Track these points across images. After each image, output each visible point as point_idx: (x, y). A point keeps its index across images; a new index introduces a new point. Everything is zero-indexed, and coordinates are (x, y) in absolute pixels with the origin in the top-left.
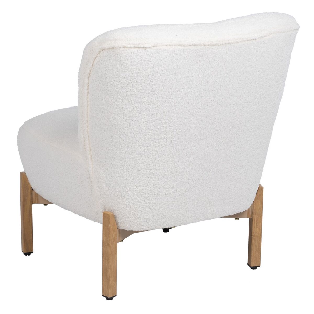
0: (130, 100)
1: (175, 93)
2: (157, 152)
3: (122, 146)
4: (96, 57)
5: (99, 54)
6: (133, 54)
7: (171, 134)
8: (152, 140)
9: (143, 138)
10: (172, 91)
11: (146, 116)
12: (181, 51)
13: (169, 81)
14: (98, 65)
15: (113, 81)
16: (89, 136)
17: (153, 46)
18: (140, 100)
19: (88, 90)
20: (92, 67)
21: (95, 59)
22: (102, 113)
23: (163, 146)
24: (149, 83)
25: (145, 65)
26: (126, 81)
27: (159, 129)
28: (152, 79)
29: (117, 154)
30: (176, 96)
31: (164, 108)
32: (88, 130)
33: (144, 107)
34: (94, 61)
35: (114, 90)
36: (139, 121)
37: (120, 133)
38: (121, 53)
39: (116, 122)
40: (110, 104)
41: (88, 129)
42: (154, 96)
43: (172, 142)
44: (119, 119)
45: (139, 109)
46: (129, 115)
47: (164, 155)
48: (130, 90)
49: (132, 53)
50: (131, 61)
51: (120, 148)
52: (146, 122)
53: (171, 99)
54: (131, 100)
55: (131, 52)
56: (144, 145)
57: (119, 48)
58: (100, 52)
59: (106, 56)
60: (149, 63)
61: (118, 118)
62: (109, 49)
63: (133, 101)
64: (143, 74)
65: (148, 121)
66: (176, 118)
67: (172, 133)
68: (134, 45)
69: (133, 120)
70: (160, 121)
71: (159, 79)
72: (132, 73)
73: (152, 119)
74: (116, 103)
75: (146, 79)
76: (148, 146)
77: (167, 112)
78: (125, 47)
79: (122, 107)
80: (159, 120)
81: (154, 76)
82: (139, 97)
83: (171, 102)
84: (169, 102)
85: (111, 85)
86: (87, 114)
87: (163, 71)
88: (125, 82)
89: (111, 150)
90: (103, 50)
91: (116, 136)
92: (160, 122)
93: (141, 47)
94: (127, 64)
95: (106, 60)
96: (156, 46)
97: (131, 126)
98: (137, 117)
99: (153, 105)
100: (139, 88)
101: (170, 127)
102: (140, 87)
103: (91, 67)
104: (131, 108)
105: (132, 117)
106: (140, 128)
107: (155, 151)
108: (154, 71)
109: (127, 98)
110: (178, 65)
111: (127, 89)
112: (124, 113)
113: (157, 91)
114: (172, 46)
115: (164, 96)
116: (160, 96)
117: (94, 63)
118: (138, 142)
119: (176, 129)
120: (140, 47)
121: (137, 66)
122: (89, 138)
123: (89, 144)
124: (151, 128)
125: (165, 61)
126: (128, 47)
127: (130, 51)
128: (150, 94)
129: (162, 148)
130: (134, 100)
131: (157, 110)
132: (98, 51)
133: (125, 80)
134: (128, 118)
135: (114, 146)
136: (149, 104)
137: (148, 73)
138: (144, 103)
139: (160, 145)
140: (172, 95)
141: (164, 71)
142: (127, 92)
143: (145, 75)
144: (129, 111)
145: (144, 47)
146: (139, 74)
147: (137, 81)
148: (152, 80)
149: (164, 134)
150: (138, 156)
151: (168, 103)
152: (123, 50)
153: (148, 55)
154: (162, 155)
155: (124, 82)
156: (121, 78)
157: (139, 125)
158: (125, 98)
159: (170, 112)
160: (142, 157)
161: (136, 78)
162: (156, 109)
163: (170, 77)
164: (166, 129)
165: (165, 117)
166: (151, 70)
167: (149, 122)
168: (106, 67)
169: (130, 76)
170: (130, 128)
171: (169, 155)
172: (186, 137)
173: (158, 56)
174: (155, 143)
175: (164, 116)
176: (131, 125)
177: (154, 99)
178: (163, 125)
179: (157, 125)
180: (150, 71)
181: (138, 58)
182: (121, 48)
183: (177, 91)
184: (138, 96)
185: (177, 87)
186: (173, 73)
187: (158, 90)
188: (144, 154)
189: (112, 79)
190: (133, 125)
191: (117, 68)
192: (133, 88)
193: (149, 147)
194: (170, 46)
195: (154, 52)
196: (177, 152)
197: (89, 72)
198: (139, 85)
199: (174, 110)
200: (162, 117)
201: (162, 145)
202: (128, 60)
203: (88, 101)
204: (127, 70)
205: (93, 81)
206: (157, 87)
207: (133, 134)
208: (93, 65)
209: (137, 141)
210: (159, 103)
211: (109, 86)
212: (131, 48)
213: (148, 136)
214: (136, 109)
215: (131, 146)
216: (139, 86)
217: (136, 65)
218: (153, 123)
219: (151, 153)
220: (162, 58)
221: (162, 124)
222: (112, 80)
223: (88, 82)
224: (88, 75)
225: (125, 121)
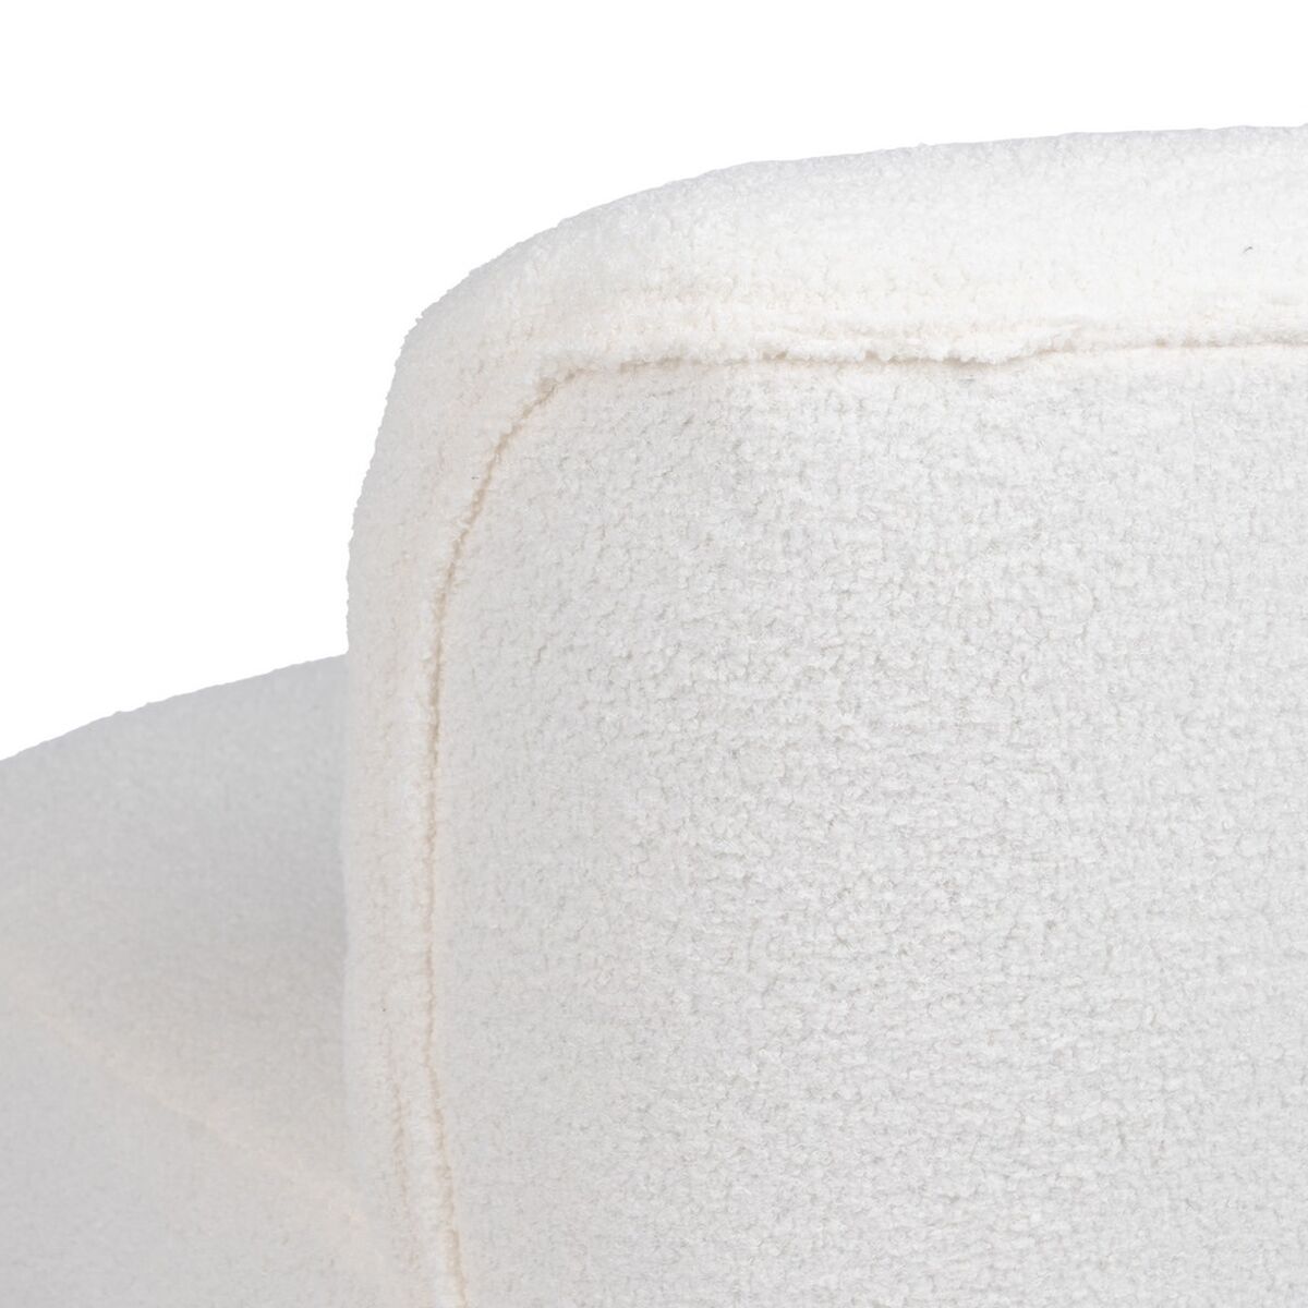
0: (819, 816)
1: (1213, 751)
2: (1032, 1241)
3: (727, 1197)
4: (516, 429)
5: (537, 409)
6: (853, 416)
7: (1163, 1090)
8: (993, 1148)
9: (919, 1135)
10: (1188, 736)
11: (953, 951)
12: (1286, 387)
13: (1167, 652)
14: (530, 501)
15: (669, 652)
16: (434, 1083)
17: (1043, 352)
18: (900, 822)
19: (434, 700)
20: (475, 514)
21: (500, 447)
22: (561, 907)
23: (1092, 1194)
24: (989, 673)
25: (966, 518)
26: (787, 655)
27: (1059, 1053)
28: (1020, 640)
29: (682, 1251)
30: (1220, 778)
31: (1113, 880)
32: (430, 1031)
33: (938, 876)
34: (490, 466)
35: (673, 727)
36: (890, 989)
37: (721, 1088)
38: (749, 408)
39: (686, 998)
40: (636, 841)
41: (431, 1025)
42: (1030, 783)
43: (1169, 1153)
44: (712, 972)
45: (889, 896)
46: (805, 943)
47: (1094, 1258)
48: (821, 729)
49: (842, 410)
50: (835, 480)
51: (716, 1206)
52: (950, 1005)
53: (1175, 807)
54: (829, 817)
55: (834, 401)
56: (922, 1188)
57: (730, 363)
58: (547, 389)
59: (607, 427)
60: (997, 502)
61: (707, 965)
62: (632, 367)
63: (838, 828)
64: (943, 599)
65: (971, 989)
66: (1210, 959)
67: (1173, 1084)
68: (866, 342)
69: (833, 988)
70: (1071, 988)
71: (1084, 634)
72: (845, 587)
73: (1007, 975)
74: (684, 836)
75: (967, 640)
76: (965, 1192)
77: (1135, 917)
78: (782, 356)
79: (740, 876)
80: (1066, 981)
81: (1040, 615)
82: (899, 794)
83: (1174, 825)
84: (1162, 830)
85: (650, 686)
86: (424, 900)
87: (1118, 565)
88: (770, 659)
89: (633, 1218)
90: (581, 371)
91: (677, 1106)
92: (1075, 998)
93: (927, 361)
94: (799, 504)
95: (603, 461)
96: (1070, 348)
97: (812, 1032)
98: (869, 959)
99: (1018, 860)
100: (904, 719)
101: (1160, 1033)
102: (906, 709)
103: (468, 514)
104: (823, 886)
105: (831, 958)
106: (897, 1054)
107: (1019, 1235)
108: (1041, 570)
109: (785, 795)
110: (1252, 515)
111: (789, 725)
112: (756, 922)
113: (1064, 745)
114: (1215, 344)
115: (1121, 778)
116: (1087, 778)
117: (487, 481)
118: (877, 1160)
119: (1209, 1051)
120: (921, 355)
121: (884, 527)
122: (437, 1094)
123: (441, 1146)
124: (992, 1053)
125: (1142, 479)
126: (811, 361)
127: (830, 392)
128: (1001, 766)
129: (1077, 1209)
130: (852, 814)
131: (1053, 897)
132: (531, 378)
133: (776, 642)
134: (787, 969)
135: (664, 1188)
136: (986, 851)
137: (986, 584)
138: (936, 846)
139: (1066, 1185)
140: (1187, 766)
141: (1133, 570)
142: (792, 753)
143: (957, 606)
144: (805, 913)
145: (954, 362)
146: (906, 595)
147: (885, 654)
148: (1024, 647)
149: (1104, 1096)
150: (871, 1279)
151: (1153, 834)
152: (766, 386)
153: (996, 427)
154: (1079, 1266)
155: (764, 662)
156: (735, 626)
157: (892, 1028)
158: (768, 802)
159: (1162, 913)
160: (905, 1289)
161: (880, 633)
162: (1045, 894)
163: (1180, 617)
164: (1123, 1055)
165: (1115, 952)
166: (1014, 562)
167: (980, 1000)
168: (603, 529)
169: (824, 613)
170: (812, 1047)
171: (1135, 1263)
172: (1285, 1105)
173: (1083, 435)
174: (1022, 1173)
175: (1109, 951)
176: (820, 1028)
177: (1032, 811)
178: (1101, 1024)
179: (1047, 1024)
180: (1006, 570)
181: (903, 455)
182: (744, 361)
183: (1235, 734)
184: (892, 785)
185: (1240, 700)
186: (1207, 584)
187: (1071, 728)
188: (921, 1259)
189: (655, 633)
190: (832, 1026)
191: (709, 539)
192: (848, 719)
193: (972, 1207)
194: (1191, 343)
195: (1051, 401)
196: (1205, 1228)
197: (443, 552)
198: (905, 690)
199: (1200, 898)
200: (1096, 954)
201: (1081, 1180)
202: (809, 472)
203: (432, 796)
204: (798, 561)
205: (483, 637)
206: (1062, 703)
207: (836, 1095)
208: (481, 494)
209: (867, 1159)
210: (1076, 839)
211: (626, 689)
212: (839, 363)
213: (964, 1116)
214: (862, 892)
215: (814, 1198)
216: (900, 702)
217: (880, 514)
218: (1015, 1011)
219: (981, 1255)
220: (1115, 453)
221: (1093, 1013)
222: (658, 644)
223: (438, 640)
224: (439, 579)
225: (766, 993)
